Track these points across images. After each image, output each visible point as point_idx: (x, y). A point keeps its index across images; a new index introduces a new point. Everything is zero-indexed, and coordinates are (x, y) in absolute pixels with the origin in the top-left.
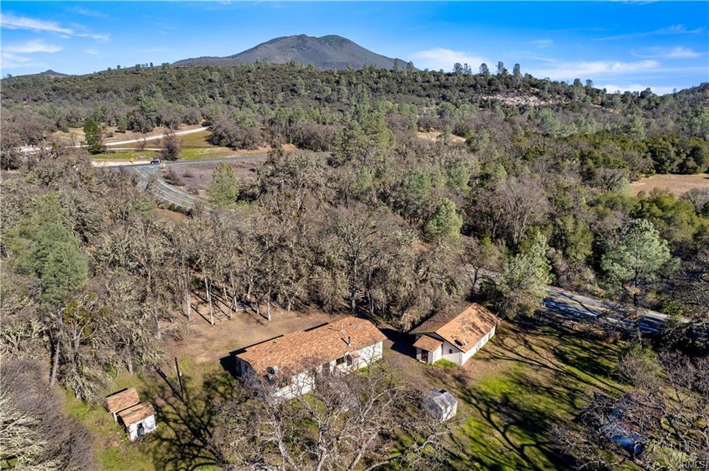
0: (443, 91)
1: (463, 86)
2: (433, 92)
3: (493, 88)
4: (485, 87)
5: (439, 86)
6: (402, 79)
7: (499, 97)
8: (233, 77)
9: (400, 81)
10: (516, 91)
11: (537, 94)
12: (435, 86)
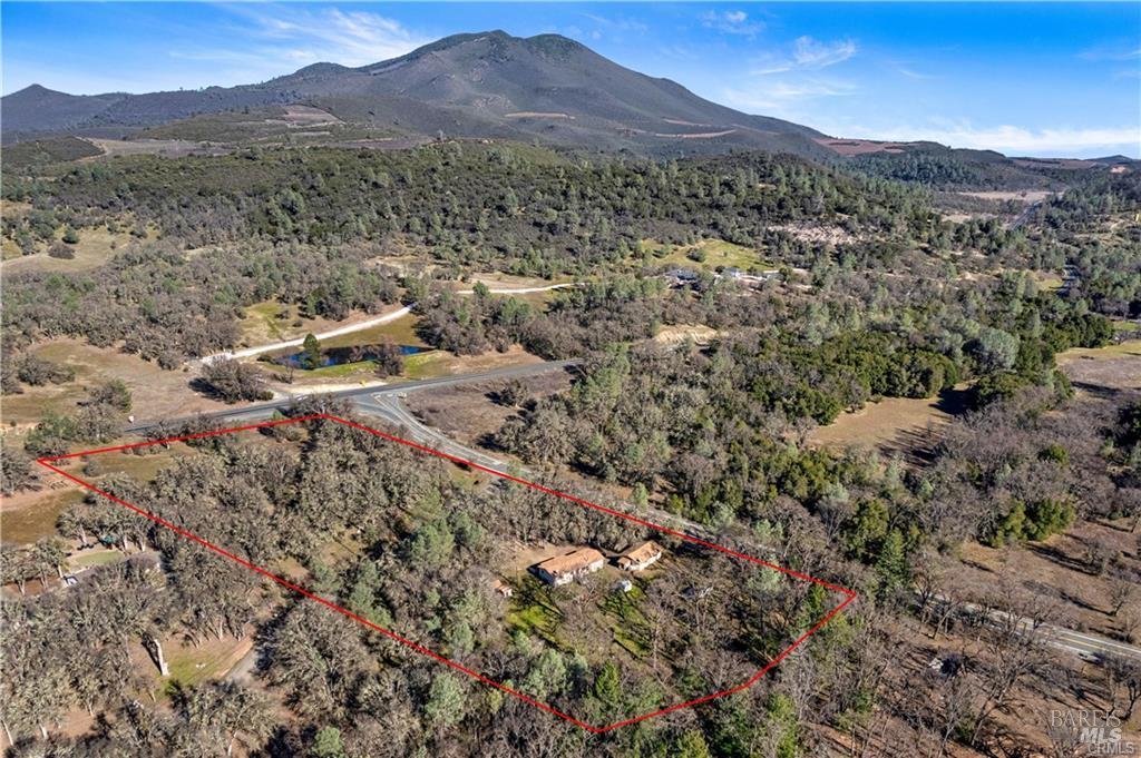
0: (717, 214)
1: (744, 206)
2: (699, 216)
3: (784, 212)
4: (773, 211)
5: (710, 206)
6: (659, 190)
7: (791, 228)
8: (410, 180)
9: (655, 192)
10: (815, 219)
11: (843, 225)
12: (704, 205)
